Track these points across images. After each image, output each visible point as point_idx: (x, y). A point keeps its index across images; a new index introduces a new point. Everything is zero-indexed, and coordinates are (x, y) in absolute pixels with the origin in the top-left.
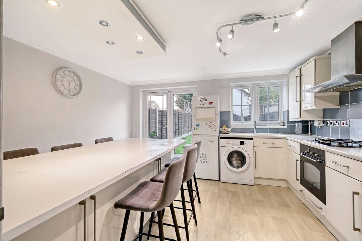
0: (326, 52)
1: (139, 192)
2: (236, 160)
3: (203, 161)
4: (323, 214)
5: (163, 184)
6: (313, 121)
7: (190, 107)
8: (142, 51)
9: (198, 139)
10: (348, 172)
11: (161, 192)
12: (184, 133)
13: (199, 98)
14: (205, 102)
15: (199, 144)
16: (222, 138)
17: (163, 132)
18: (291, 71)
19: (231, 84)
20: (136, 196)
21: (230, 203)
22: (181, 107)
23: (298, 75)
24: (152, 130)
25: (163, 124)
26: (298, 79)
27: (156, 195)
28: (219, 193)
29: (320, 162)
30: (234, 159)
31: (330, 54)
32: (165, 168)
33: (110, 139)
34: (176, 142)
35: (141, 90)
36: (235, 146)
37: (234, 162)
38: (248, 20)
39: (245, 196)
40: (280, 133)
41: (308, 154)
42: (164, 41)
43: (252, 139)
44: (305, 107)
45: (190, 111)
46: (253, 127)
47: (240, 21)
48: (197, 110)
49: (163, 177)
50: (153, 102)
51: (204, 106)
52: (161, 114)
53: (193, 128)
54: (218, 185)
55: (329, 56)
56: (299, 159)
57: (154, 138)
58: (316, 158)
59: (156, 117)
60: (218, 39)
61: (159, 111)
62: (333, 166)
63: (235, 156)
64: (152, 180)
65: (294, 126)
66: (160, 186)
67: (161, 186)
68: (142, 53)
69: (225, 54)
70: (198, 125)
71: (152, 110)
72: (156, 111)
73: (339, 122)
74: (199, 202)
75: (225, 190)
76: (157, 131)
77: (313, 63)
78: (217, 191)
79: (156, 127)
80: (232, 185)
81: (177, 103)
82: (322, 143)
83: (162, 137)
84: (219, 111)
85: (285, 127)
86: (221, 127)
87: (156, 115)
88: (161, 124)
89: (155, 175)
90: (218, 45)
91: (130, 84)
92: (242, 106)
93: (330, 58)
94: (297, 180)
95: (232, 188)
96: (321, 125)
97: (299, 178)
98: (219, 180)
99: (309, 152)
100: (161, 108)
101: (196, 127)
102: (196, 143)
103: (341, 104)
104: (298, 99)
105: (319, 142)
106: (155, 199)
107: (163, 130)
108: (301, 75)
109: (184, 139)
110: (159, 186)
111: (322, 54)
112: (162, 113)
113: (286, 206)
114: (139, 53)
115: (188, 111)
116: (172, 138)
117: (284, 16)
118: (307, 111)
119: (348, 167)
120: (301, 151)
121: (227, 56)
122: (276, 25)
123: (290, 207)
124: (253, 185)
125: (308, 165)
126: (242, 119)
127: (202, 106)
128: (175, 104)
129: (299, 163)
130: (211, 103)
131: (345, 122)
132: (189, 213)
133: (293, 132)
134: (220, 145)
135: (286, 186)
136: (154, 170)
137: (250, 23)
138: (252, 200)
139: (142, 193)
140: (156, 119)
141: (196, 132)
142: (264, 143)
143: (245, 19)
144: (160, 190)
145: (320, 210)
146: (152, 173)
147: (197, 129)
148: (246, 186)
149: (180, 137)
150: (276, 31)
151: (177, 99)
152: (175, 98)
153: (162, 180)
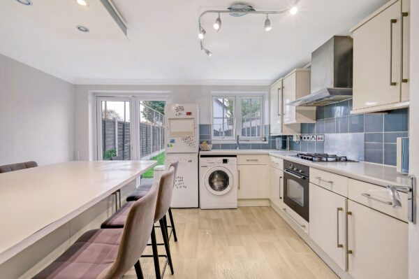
0: (305, 65)
1: (78, 251)
2: (218, 181)
3: (179, 186)
4: (306, 231)
5: (122, 231)
6: (292, 136)
7: (162, 120)
8: (87, 27)
9: (173, 159)
10: (332, 187)
11: (118, 244)
12: (153, 151)
13: (174, 108)
14: (182, 112)
15: (175, 165)
16: (202, 156)
17: (126, 151)
18: (272, 83)
19: (212, 92)
20: (72, 261)
21: (213, 234)
22: (150, 118)
23: (280, 87)
24: (109, 148)
25: (125, 140)
26: (280, 91)
27: (109, 253)
28: (199, 223)
29: (304, 178)
30: (215, 180)
31: (310, 67)
32: (126, 202)
33: (31, 165)
34: (144, 164)
35: (90, 91)
36: (217, 165)
37: (216, 184)
38: (237, 10)
39: (229, 224)
40: (262, 149)
41: (292, 170)
42: (124, 20)
43: (235, 156)
44: (287, 121)
45: (161, 124)
46: (236, 142)
47: (229, 8)
48: (172, 121)
49: (123, 218)
50: (112, 112)
51: (180, 117)
52: (122, 127)
53: (166, 145)
54: (198, 213)
55: (308, 69)
56: (282, 176)
57: (112, 159)
58: (300, 175)
59: (115, 131)
60: (200, 29)
61: (119, 123)
62: (317, 181)
63: (217, 176)
64: (104, 226)
65: (275, 141)
66: (118, 235)
67: (120, 234)
68: (86, 30)
69: (208, 52)
70: (173, 141)
71: (109, 121)
72: (114, 123)
73: (315, 136)
74: (176, 240)
75: (206, 218)
76: (117, 150)
77: (294, 76)
78: (196, 221)
79: (115, 144)
80: (214, 211)
81: (144, 114)
82: (305, 158)
83: (123, 157)
84: (198, 123)
85: (267, 142)
86: (201, 143)
87: (115, 127)
88: (122, 140)
89: (110, 215)
90: (201, 36)
91: (72, 82)
92: (223, 118)
93: (310, 72)
94: (281, 198)
95: (213, 215)
96: (299, 140)
97: (282, 196)
98: (199, 207)
99: (293, 168)
100: (122, 119)
101: (170, 144)
102: (172, 165)
103: (317, 118)
104: (280, 113)
105: (302, 158)
106: (107, 261)
107: (126, 148)
108: (283, 88)
109: (153, 159)
110: (116, 235)
111: (302, 67)
112: (124, 125)
113: (271, 227)
114: (81, 30)
115: (159, 124)
116: (137, 159)
117: (275, 13)
118: (287, 125)
119: (332, 182)
120: (285, 168)
121: (210, 55)
122: (267, 22)
123: (275, 229)
124: (236, 207)
125: (291, 182)
126: (224, 134)
127: (177, 117)
128: (142, 115)
129: (282, 180)
130: (189, 114)
131: (320, 136)
132: (163, 261)
133: (274, 148)
134: (201, 165)
135: (269, 205)
136: (108, 208)
137: (240, 13)
138: (237, 226)
139: (85, 252)
140: (115, 134)
141: (171, 150)
142: (248, 160)
143: (234, 7)
144: (117, 242)
145: (303, 228)
146: (105, 213)
147: (171, 146)
148: (229, 211)
149: (149, 157)
150: (268, 29)
151: (145, 109)
152: (142, 108)
153: (121, 224)
